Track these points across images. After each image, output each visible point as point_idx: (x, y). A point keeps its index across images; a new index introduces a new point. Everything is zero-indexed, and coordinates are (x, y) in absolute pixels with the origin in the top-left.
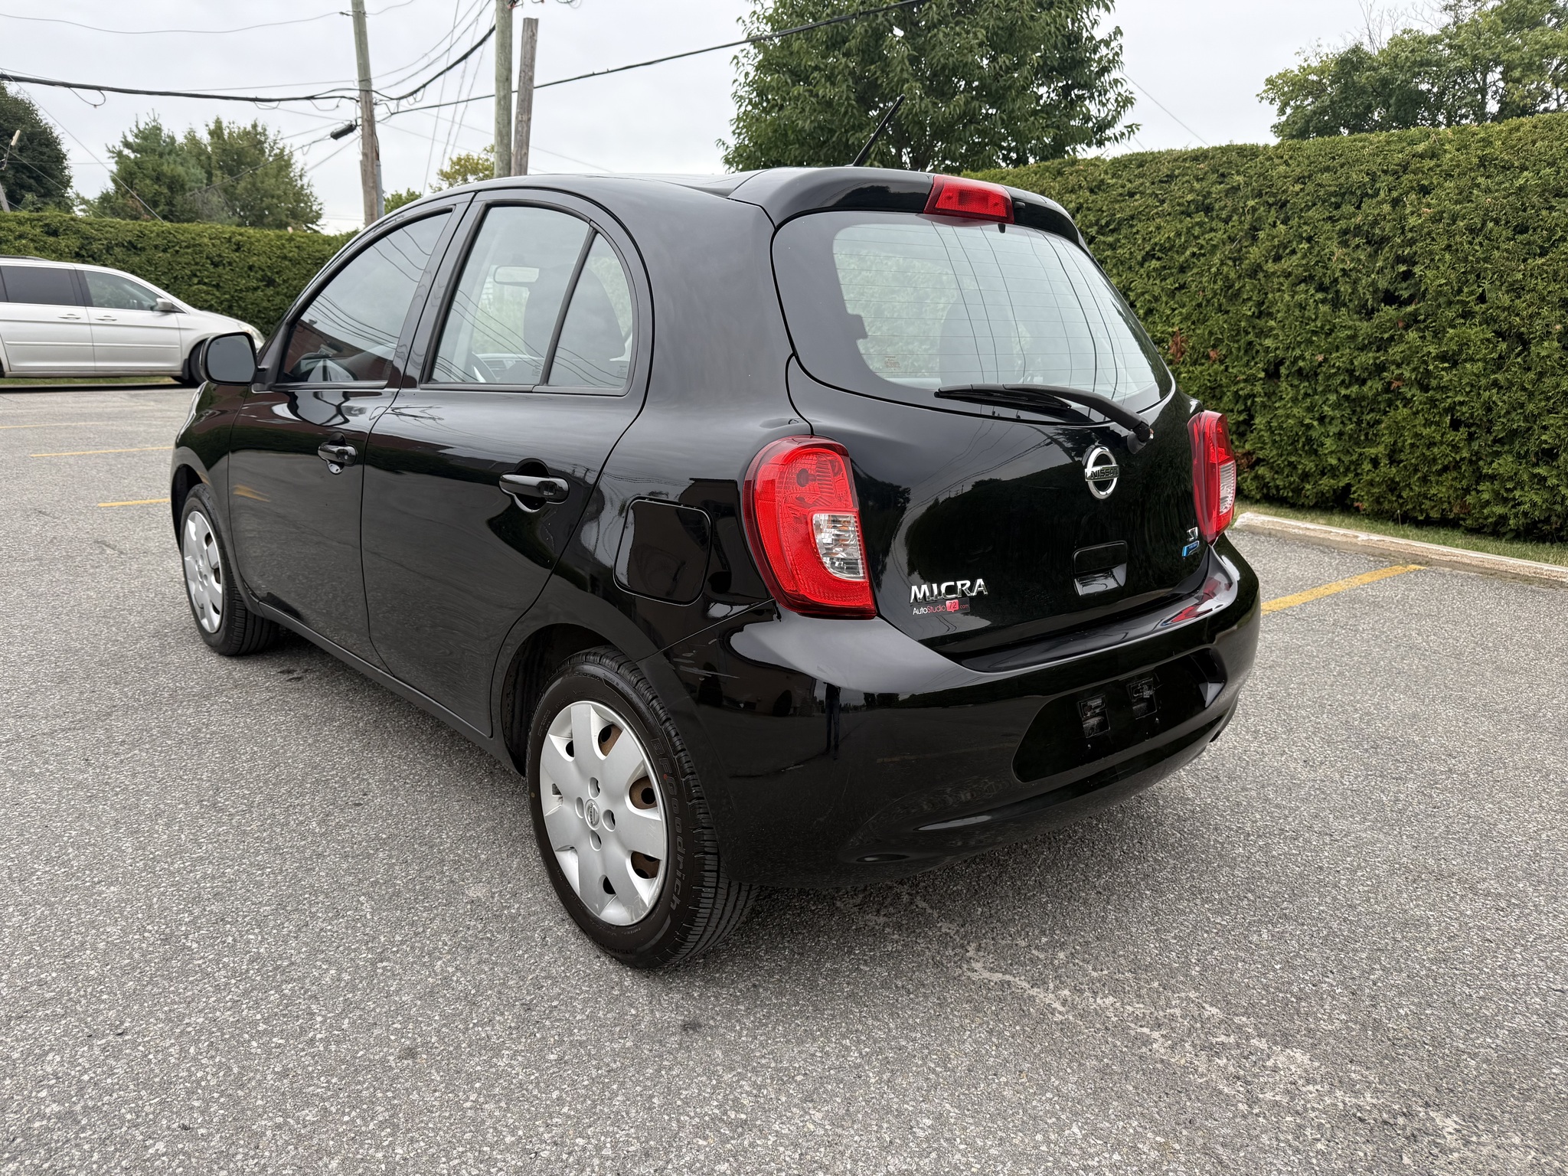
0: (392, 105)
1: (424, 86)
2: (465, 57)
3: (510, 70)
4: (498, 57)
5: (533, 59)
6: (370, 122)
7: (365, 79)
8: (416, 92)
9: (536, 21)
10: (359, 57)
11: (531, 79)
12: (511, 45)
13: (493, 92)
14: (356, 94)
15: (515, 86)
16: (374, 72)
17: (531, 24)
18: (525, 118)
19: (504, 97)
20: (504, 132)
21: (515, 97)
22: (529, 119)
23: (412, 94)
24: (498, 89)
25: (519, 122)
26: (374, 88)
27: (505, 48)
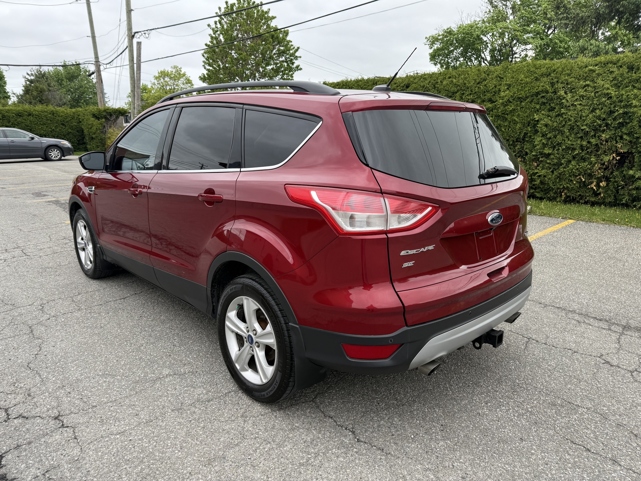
0: (105, 66)
1: (113, 61)
2: (121, 53)
3: (133, 58)
4: (129, 54)
5: (140, 54)
6: (98, 71)
7: (97, 57)
8: (111, 62)
9: (141, 42)
10: (94, 50)
11: (140, 60)
12: (133, 50)
13: (128, 63)
14: (93, 62)
15: (135, 62)
16: (99, 55)
17: (139, 44)
18: (139, 72)
19: (132, 66)
20: (132, 76)
21: (135, 65)
22: (140, 73)
23: (110, 63)
24: (130, 63)
25: (136, 73)
26: (100, 60)
27: (131, 52)
